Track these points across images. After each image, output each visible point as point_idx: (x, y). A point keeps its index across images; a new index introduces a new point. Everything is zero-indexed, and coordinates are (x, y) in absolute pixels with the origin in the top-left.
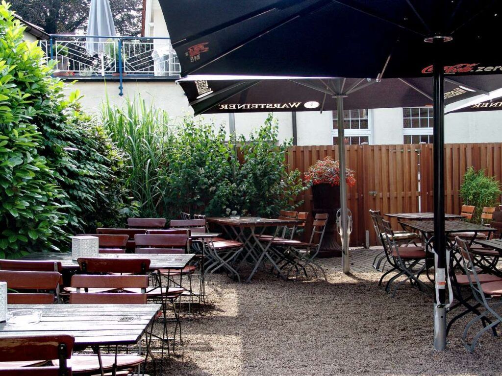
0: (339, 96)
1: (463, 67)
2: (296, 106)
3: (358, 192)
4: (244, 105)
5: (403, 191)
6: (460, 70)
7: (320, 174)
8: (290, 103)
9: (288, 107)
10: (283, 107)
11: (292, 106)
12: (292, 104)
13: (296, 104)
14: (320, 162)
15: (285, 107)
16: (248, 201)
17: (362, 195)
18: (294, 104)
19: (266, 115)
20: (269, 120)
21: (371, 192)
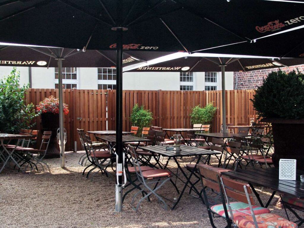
0: (60, 59)
2: (32, 64)
3: (70, 118)
5: (97, 117)
6: (131, 48)
7: (47, 107)
8: (28, 62)
9: (26, 64)
11: (29, 64)
12: (29, 62)
13: (32, 62)
14: (47, 99)
15: (25, 64)
17: (73, 120)
18: (31, 62)
19: (12, 68)
20: (13, 71)
21: (78, 118)
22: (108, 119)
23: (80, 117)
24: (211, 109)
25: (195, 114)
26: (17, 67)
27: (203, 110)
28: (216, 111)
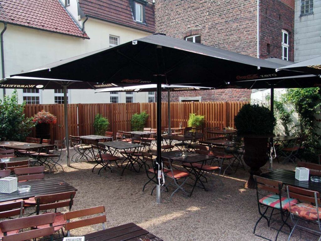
0: (65, 86)
1: (136, 81)
2: (32, 87)
3: (53, 125)
4: (5, 85)
5: (72, 124)
6: (135, 82)
7: (41, 119)
10: (25, 87)
12: (30, 86)
14: (40, 112)
16: (7, 133)
17: (55, 127)
18: (32, 86)
19: (13, 90)
20: (15, 92)
21: (59, 125)
22: (78, 125)
23: (60, 124)
24: (145, 115)
25: (135, 119)
26: (17, 89)
27: (139, 116)
28: (148, 117)
